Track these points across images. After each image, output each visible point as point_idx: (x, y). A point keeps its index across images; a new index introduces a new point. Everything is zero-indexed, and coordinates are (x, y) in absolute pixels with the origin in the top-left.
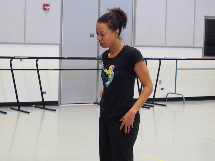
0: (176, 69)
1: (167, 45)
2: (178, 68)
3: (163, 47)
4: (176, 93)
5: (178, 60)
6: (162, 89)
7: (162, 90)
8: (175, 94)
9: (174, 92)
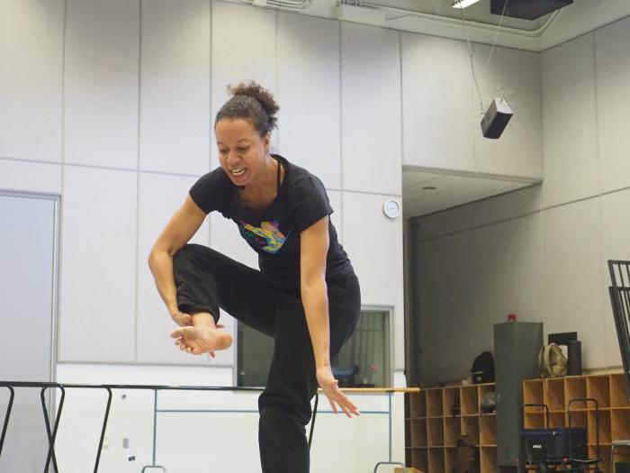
0: (156, 411)
1: (140, 360)
2: (158, 408)
3: (131, 364)
4: (157, 464)
5: (158, 391)
6: (132, 459)
7: (132, 461)
8: (154, 466)
9: (151, 464)
